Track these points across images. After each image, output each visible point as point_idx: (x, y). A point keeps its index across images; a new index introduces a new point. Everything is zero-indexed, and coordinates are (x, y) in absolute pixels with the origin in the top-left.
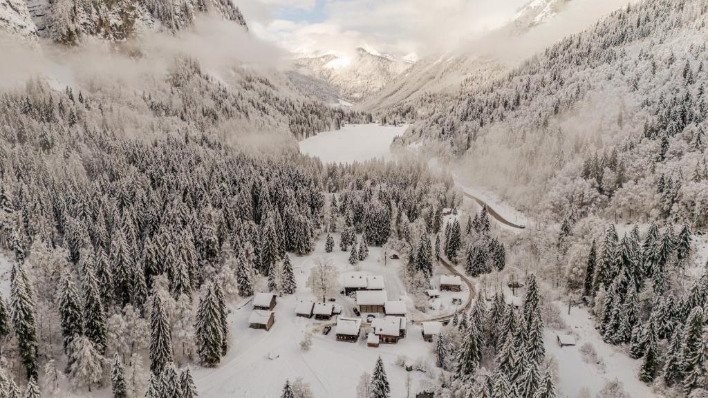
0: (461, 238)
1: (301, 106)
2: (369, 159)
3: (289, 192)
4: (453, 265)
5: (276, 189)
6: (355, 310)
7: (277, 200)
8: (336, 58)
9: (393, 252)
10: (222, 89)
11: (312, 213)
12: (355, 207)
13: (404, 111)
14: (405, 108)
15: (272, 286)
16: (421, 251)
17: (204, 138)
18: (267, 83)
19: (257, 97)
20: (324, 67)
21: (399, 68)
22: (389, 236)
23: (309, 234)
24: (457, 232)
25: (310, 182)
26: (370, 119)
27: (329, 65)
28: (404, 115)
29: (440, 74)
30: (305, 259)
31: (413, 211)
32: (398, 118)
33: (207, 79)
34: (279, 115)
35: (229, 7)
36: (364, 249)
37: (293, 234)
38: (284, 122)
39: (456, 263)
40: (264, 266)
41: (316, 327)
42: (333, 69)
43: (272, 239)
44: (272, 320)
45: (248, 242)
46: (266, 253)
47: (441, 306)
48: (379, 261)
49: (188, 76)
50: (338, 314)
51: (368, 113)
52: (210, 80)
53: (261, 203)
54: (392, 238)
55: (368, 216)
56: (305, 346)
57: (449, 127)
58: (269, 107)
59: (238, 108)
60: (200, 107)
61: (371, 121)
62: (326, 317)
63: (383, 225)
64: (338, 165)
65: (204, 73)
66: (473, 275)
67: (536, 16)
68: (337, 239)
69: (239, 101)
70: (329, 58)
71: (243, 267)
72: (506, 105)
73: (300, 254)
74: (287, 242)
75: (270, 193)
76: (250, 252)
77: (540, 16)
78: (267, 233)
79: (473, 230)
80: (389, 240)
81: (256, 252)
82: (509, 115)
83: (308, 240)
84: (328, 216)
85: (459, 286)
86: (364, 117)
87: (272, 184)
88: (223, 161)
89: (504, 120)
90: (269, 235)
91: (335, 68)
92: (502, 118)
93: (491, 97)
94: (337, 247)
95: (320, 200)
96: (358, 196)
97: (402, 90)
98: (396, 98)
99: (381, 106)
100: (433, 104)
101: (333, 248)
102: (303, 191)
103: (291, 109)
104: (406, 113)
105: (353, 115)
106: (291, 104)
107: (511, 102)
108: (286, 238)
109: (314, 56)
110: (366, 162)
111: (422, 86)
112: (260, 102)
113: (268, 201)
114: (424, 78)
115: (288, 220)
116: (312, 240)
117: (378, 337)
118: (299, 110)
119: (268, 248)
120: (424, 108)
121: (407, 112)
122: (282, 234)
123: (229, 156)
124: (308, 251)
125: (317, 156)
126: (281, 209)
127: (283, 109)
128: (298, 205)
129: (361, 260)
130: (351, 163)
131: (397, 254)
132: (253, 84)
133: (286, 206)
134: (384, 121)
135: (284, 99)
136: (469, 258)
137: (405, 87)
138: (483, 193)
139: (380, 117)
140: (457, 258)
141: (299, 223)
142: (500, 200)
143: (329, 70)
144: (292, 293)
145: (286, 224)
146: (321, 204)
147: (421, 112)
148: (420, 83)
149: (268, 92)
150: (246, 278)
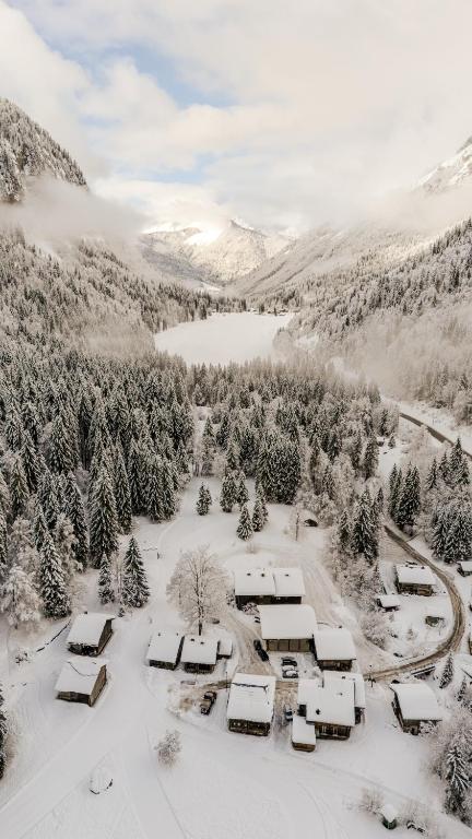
0: (421, 494)
1: (157, 288)
2: (250, 360)
3: (139, 413)
4: (405, 538)
5: (118, 409)
6: (258, 645)
7: (120, 429)
8: (199, 231)
9: (309, 515)
10: (53, 264)
11: (176, 447)
12: (242, 438)
13: (286, 297)
14: (287, 293)
15: (107, 596)
16: (361, 520)
17: (22, 329)
18: (113, 258)
19: (99, 275)
20: (185, 242)
21: (275, 247)
22: (300, 486)
23: (171, 486)
24: (416, 485)
25: (171, 396)
26: (244, 306)
27: (191, 241)
28: (286, 302)
29: (329, 251)
30: (165, 528)
31: (332, 443)
32: (279, 306)
33: (34, 251)
34: (129, 299)
35: (65, 161)
36: (262, 512)
37: (144, 487)
38: (135, 309)
39: (412, 535)
40: (94, 551)
41: (188, 691)
42: (195, 245)
43: (107, 505)
44: (102, 679)
45: (63, 515)
46: (96, 529)
47: (410, 632)
48: (286, 532)
49: (7, 247)
50: (228, 657)
51: (241, 298)
52: (37, 252)
53: (93, 434)
54: (305, 491)
55: (265, 456)
56: (167, 753)
57: (355, 316)
58: (115, 289)
59: (74, 290)
60: (21, 287)
61: (245, 308)
62: (205, 668)
63: (289, 470)
64: (207, 367)
65: (29, 243)
66: (447, 561)
67: (451, 178)
68: (216, 491)
69: (76, 281)
70: (189, 232)
71: (50, 568)
72: (438, 284)
73: (156, 520)
74: (134, 501)
75: (108, 417)
76: (66, 533)
77: (456, 178)
78: (98, 495)
79: (440, 482)
80: (299, 493)
81: (78, 531)
82: (446, 298)
83: (168, 496)
84: (198, 452)
85: (429, 586)
86: (236, 304)
87: (112, 402)
88: (46, 361)
89: (438, 306)
90: (102, 497)
91: (198, 244)
92: (435, 302)
93: (415, 274)
94: (215, 506)
95: (187, 426)
96: (243, 418)
97: (281, 271)
98: (275, 280)
99: (257, 290)
100: (322, 289)
101: (210, 507)
102: (162, 412)
103: (144, 292)
104: (289, 299)
105: (222, 301)
106: (143, 286)
107: (447, 281)
108: (133, 494)
109: (172, 230)
110: (246, 364)
111: (306, 266)
112: (104, 282)
113: (103, 431)
114: (308, 257)
115: (137, 465)
116: (176, 495)
117: (313, 727)
118: (154, 293)
119: (101, 521)
120: (312, 293)
121: (291, 297)
122: (125, 490)
123: (55, 355)
124: (169, 514)
125: (179, 355)
126: (125, 445)
127: (134, 292)
128: (153, 436)
129: (257, 530)
130: (225, 365)
131: (314, 518)
132: (95, 259)
133: (133, 440)
134: (262, 309)
135: (134, 279)
136: (440, 532)
137: (285, 268)
138: (424, 412)
139: (256, 304)
140: (414, 527)
141: (155, 469)
142: (455, 424)
143: (191, 248)
144: (141, 606)
145: (134, 471)
146: (190, 432)
147: (308, 298)
148: (304, 262)
149: (114, 269)
150: (56, 587)
